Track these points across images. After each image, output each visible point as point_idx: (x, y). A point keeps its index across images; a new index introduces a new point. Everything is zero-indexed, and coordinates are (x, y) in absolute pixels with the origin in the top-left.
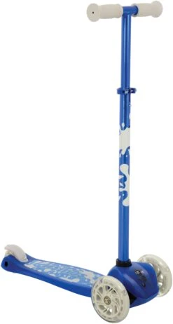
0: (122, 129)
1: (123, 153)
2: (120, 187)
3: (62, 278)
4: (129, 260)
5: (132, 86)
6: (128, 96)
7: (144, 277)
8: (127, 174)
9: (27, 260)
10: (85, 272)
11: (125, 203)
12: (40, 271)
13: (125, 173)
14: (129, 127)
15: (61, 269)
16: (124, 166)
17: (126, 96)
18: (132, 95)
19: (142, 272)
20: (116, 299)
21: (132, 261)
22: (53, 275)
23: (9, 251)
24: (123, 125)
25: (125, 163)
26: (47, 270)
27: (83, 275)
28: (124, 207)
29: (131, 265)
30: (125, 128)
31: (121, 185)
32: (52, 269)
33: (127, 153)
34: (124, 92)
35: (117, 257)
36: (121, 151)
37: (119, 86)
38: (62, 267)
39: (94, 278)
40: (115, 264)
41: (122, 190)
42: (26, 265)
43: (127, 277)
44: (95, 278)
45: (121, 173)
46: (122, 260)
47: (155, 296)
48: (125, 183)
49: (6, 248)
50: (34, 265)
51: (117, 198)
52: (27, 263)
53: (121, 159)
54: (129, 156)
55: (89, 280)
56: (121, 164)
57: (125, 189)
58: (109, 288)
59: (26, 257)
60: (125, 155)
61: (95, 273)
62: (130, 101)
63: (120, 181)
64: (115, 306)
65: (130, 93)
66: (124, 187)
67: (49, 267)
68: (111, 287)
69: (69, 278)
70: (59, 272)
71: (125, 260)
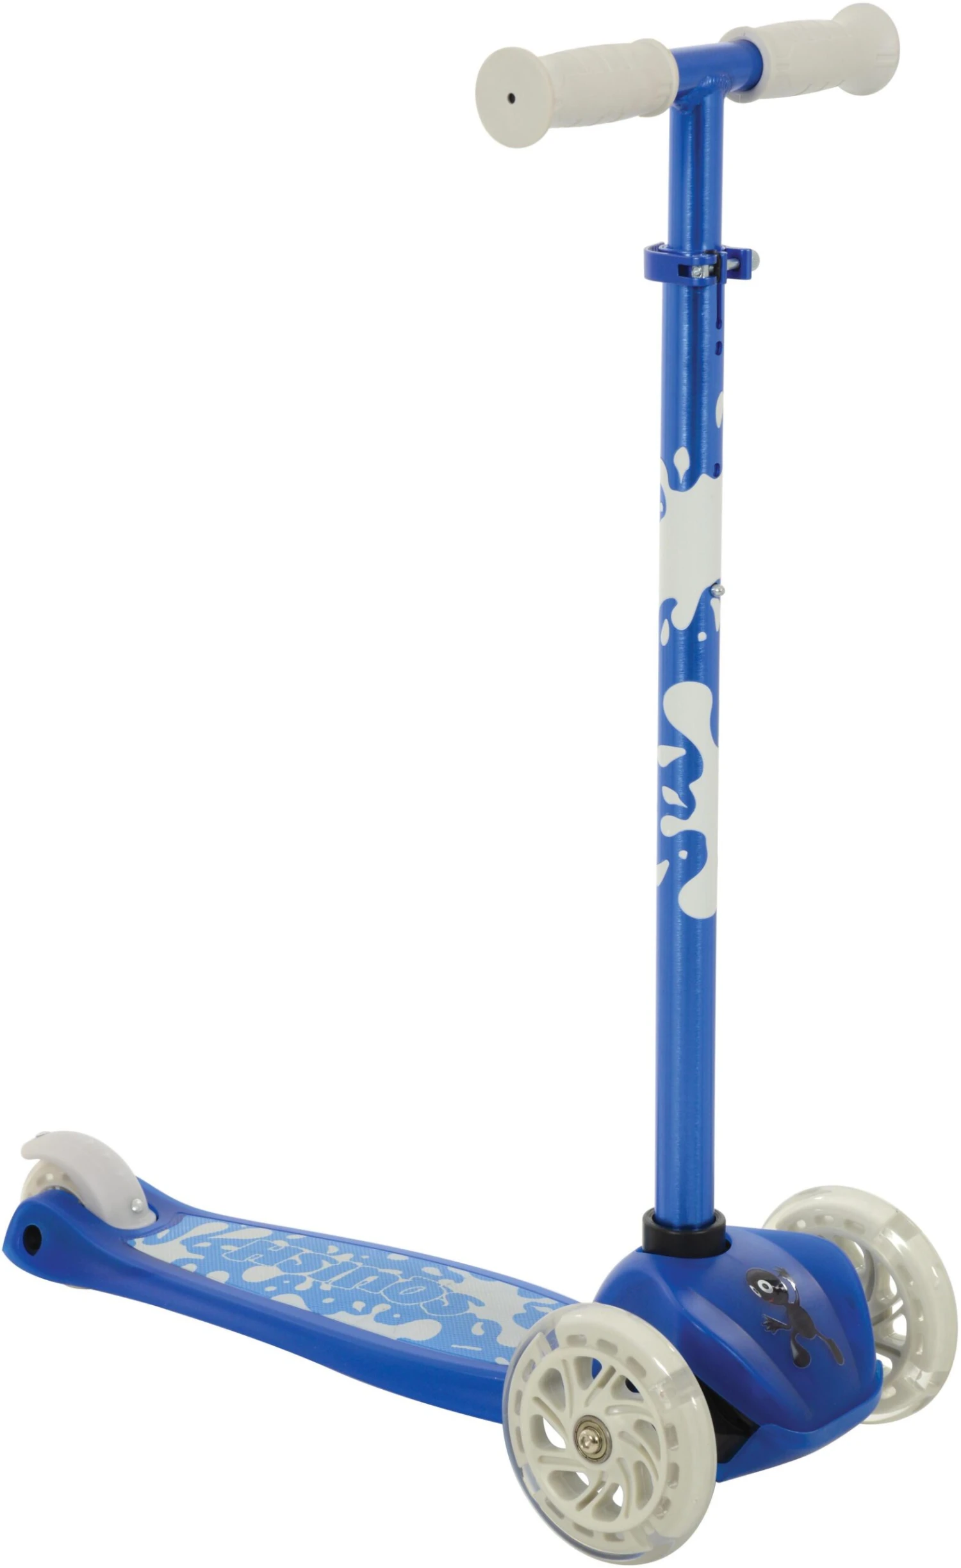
0: (674, 483)
1: (683, 618)
2: (665, 809)
3: (342, 1317)
4: (716, 1216)
5: (731, 237)
6: (708, 294)
7: (797, 1309)
8: (700, 738)
9: (150, 1218)
10: (470, 1286)
11: (690, 901)
12: (220, 1277)
13: (695, 730)
14: (716, 471)
15: (338, 1269)
16: (689, 693)
17: (696, 291)
18: (731, 286)
19: (791, 1284)
20: (641, 1425)
21: (731, 1221)
22: (294, 1301)
23: (49, 1164)
24: (682, 460)
25: (691, 676)
26: (257, 1275)
27: (460, 1301)
28: (689, 921)
29: (727, 1245)
30: (692, 477)
31: (673, 798)
32: (289, 1267)
33: (704, 616)
34: (684, 270)
35: (649, 1202)
36: (668, 606)
37: (661, 235)
38: (346, 1258)
39: (518, 1319)
40: (635, 1239)
41: (674, 826)
42: (139, 1244)
43: (700, 1309)
44: (527, 1318)
45: (669, 734)
46: (676, 1220)
47: (860, 1419)
48: (694, 787)
49: (28, 1152)
50: (189, 1244)
51: (652, 872)
52: (147, 1233)
53: (668, 655)
54: (714, 637)
55: (493, 1329)
56: (668, 679)
57: (692, 824)
58: (596, 1367)
59: (140, 1202)
60: (693, 629)
61: (526, 1289)
62: (719, 323)
63: (668, 776)
64: (639, 1466)
65: (718, 275)
66: (687, 813)
67: (269, 1259)
68: (606, 1361)
69: (380, 1318)
70: (326, 1286)
71: (695, 1219)
